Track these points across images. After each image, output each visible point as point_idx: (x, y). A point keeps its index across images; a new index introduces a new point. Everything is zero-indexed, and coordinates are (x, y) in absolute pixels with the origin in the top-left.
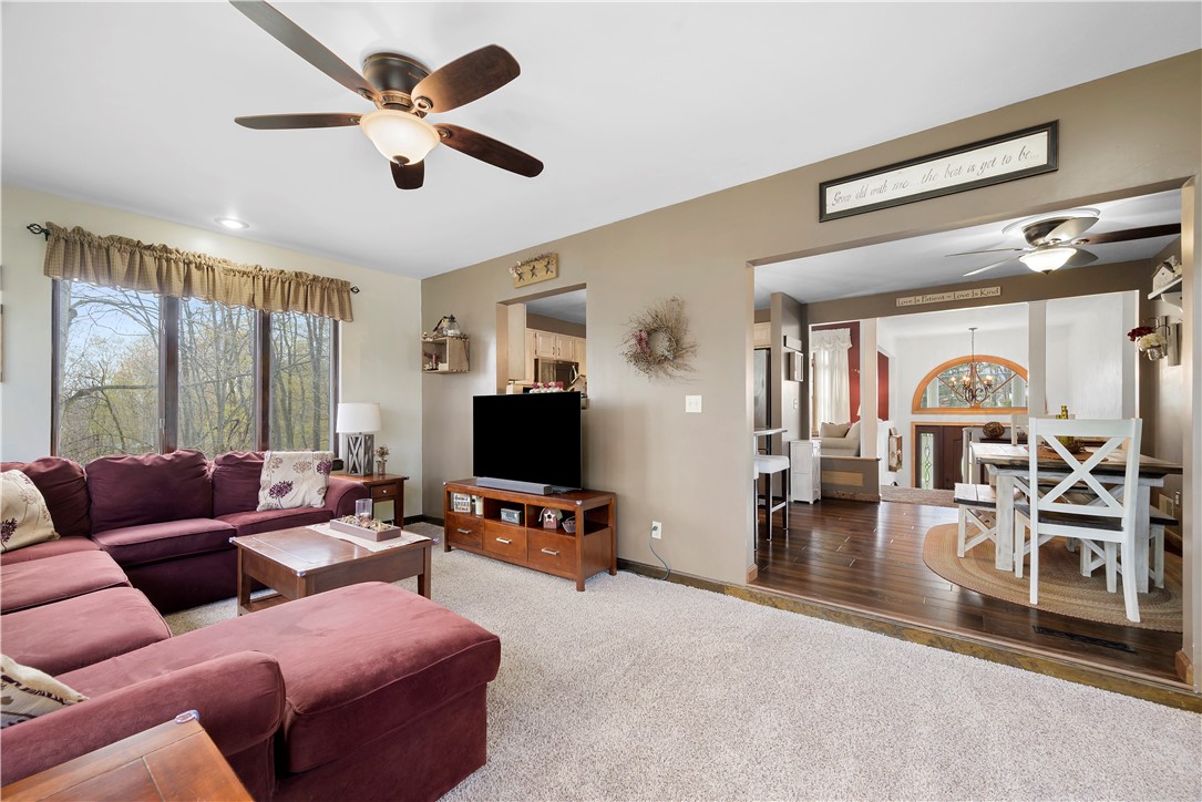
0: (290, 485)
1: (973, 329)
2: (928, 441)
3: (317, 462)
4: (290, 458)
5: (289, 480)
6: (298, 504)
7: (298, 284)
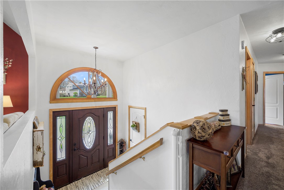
1: (96, 48)
2: (61, 121)
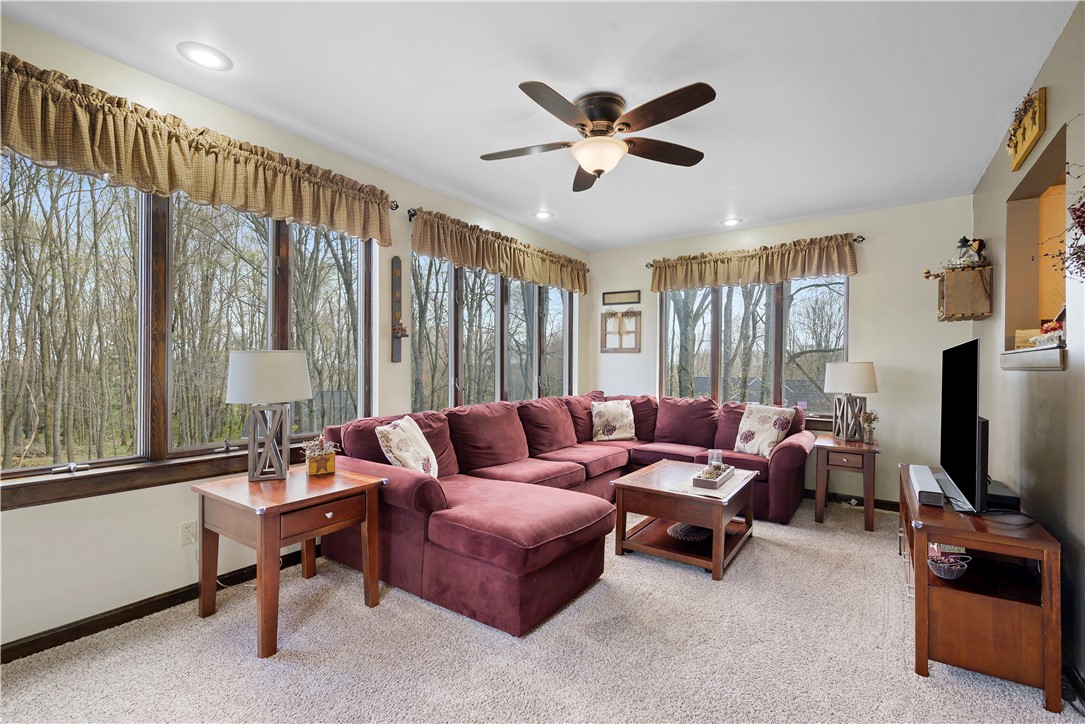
0: (753, 434)
3: (776, 418)
4: (758, 411)
5: (753, 430)
6: (755, 452)
7: (796, 251)
